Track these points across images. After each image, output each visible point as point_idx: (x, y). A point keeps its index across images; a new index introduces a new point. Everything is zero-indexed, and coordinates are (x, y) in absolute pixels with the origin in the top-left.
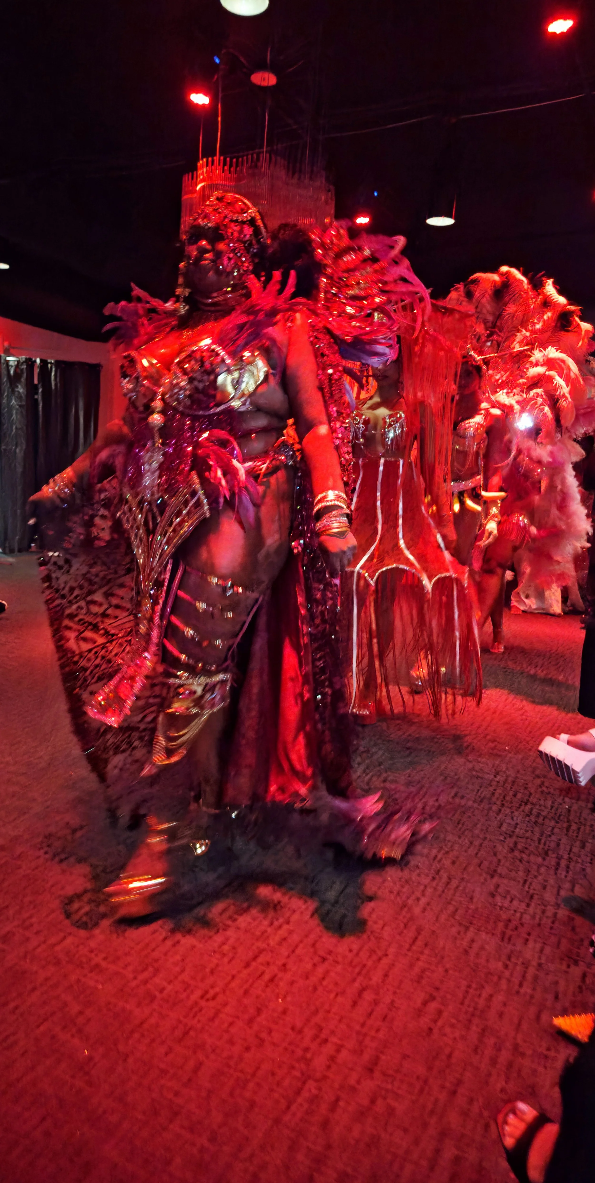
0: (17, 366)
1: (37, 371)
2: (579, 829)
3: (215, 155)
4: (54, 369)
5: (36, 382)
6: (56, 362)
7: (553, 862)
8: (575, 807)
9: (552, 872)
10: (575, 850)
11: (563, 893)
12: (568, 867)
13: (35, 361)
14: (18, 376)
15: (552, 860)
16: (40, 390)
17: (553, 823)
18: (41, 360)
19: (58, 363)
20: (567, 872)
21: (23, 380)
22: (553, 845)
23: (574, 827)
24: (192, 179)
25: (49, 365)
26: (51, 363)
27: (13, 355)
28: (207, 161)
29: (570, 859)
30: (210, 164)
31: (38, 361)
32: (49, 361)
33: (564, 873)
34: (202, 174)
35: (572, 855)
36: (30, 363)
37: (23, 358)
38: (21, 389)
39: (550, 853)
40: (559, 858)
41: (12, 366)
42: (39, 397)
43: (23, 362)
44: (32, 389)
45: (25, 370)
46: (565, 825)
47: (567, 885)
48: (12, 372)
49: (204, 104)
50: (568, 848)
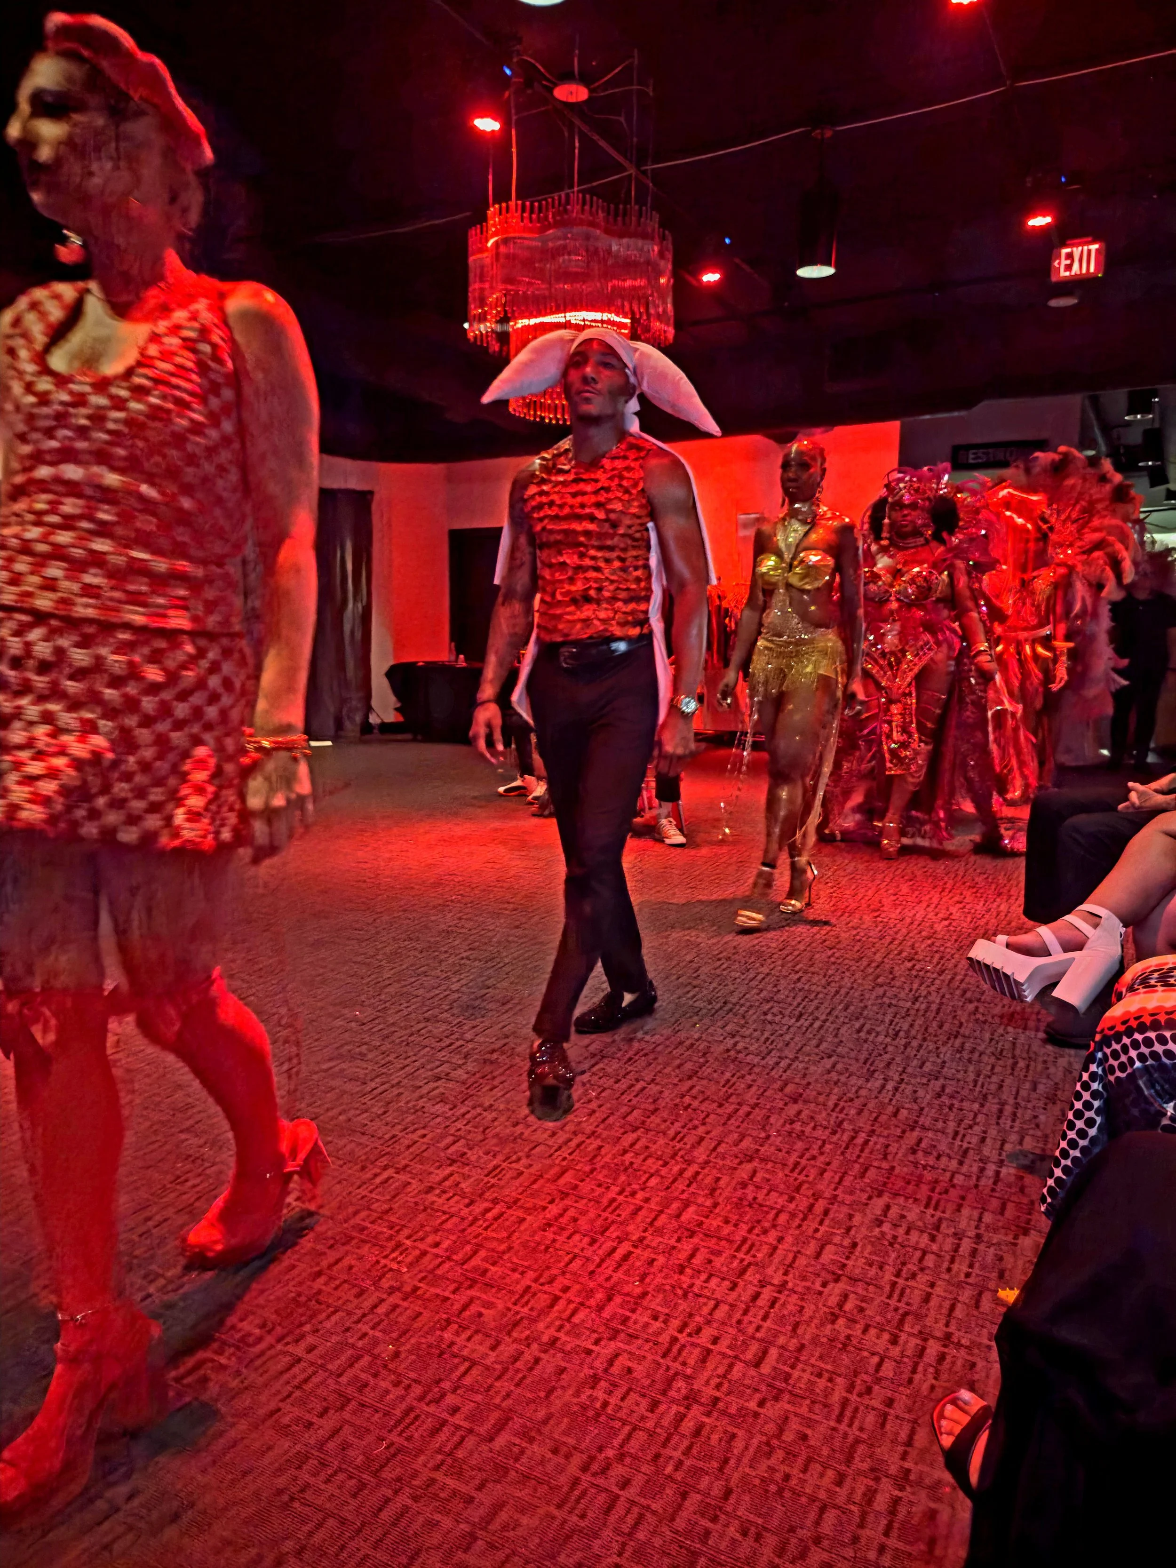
2: (1028, 1067)
7: (995, 1108)
8: (1022, 1039)
9: (993, 1121)
10: (1023, 1093)
11: (1008, 1147)
12: (1014, 1114)
15: (992, 1106)
17: (993, 1060)
20: (1014, 1121)
22: (993, 1087)
23: (1022, 1064)
29: (1017, 1106)
33: (1009, 1123)
35: (1019, 1100)
39: (990, 1097)
40: (1003, 1104)
46: (1011, 1061)
47: (1014, 1137)
50: (1014, 1090)
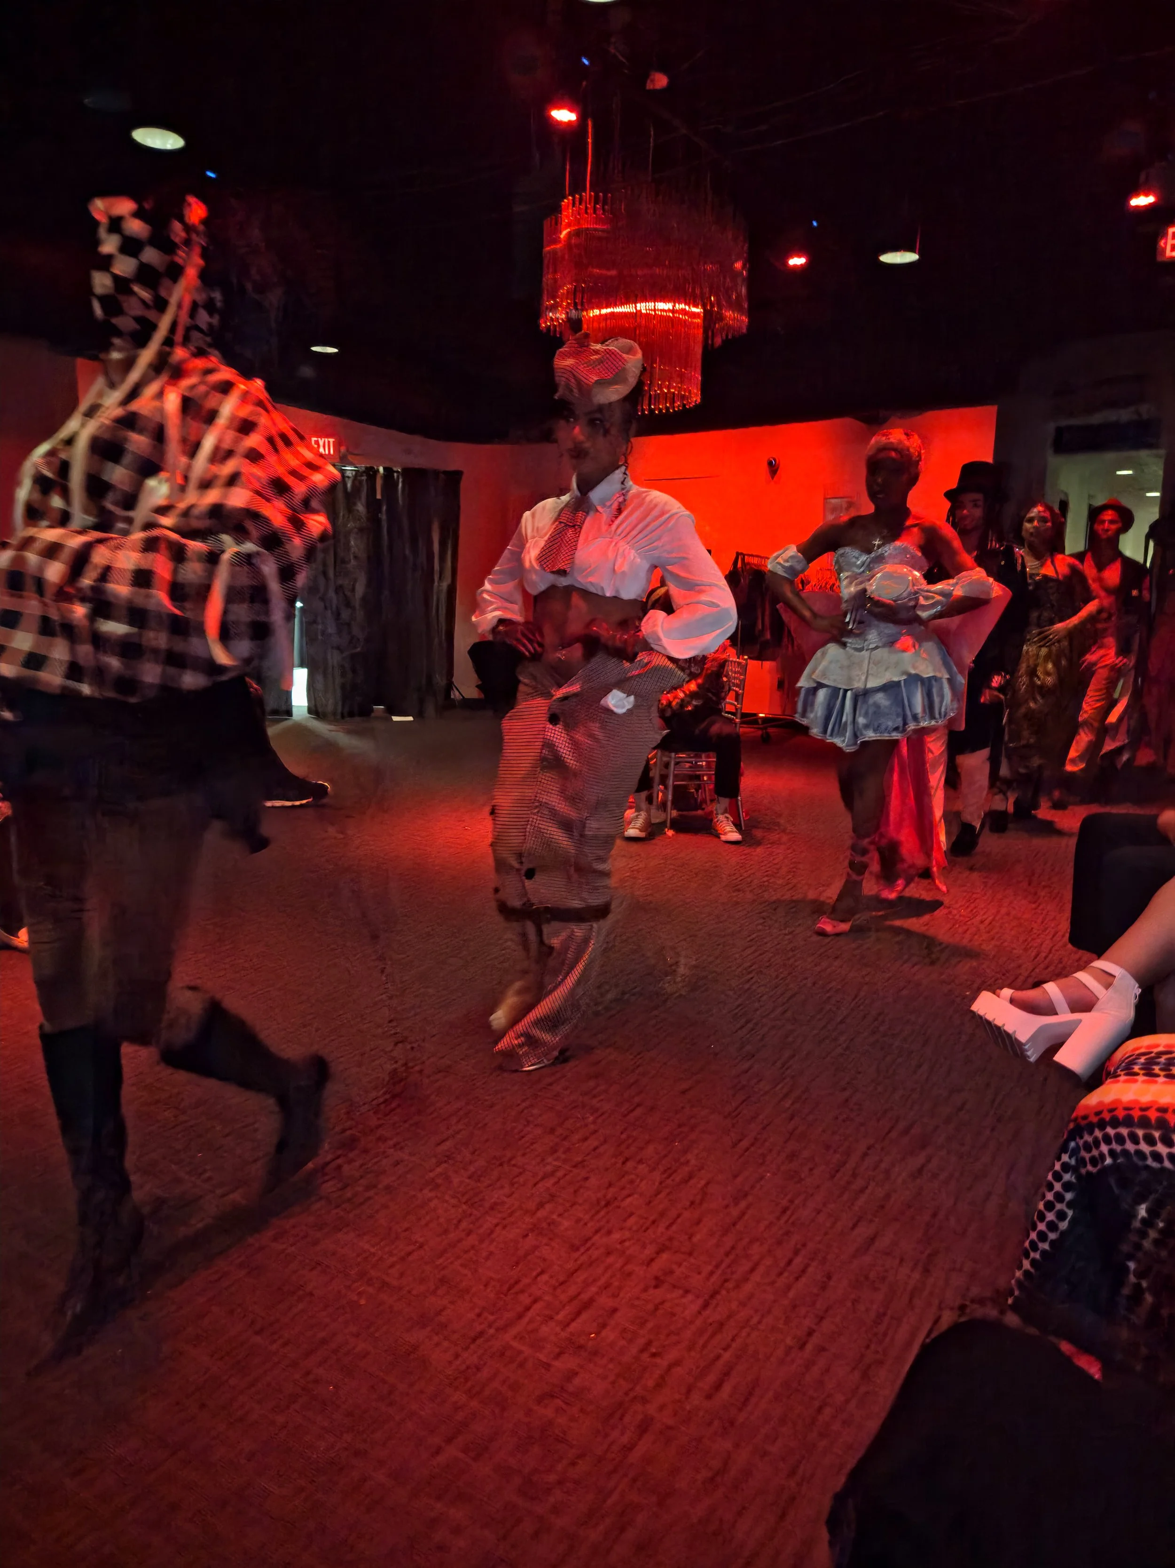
0: (355, 477)
1: (379, 483)
3: (585, 191)
4: (401, 480)
5: (379, 497)
6: (404, 470)
13: (378, 471)
14: (357, 488)
16: (384, 508)
18: (385, 469)
19: (408, 472)
21: (364, 494)
24: (556, 224)
25: (395, 475)
26: (397, 472)
27: (351, 464)
28: (574, 200)
30: (577, 203)
31: (381, 469)
32: (395, 469)
34: (567, 217)
36: (371, 473)
37: (362, 467)
38: (361, 508)
41: (348, 477)
42: (383, 517)
43: (364, 472)
44: (373, 505)
45: (364, 482)
48: (349, 485)
49: (570, 121)
